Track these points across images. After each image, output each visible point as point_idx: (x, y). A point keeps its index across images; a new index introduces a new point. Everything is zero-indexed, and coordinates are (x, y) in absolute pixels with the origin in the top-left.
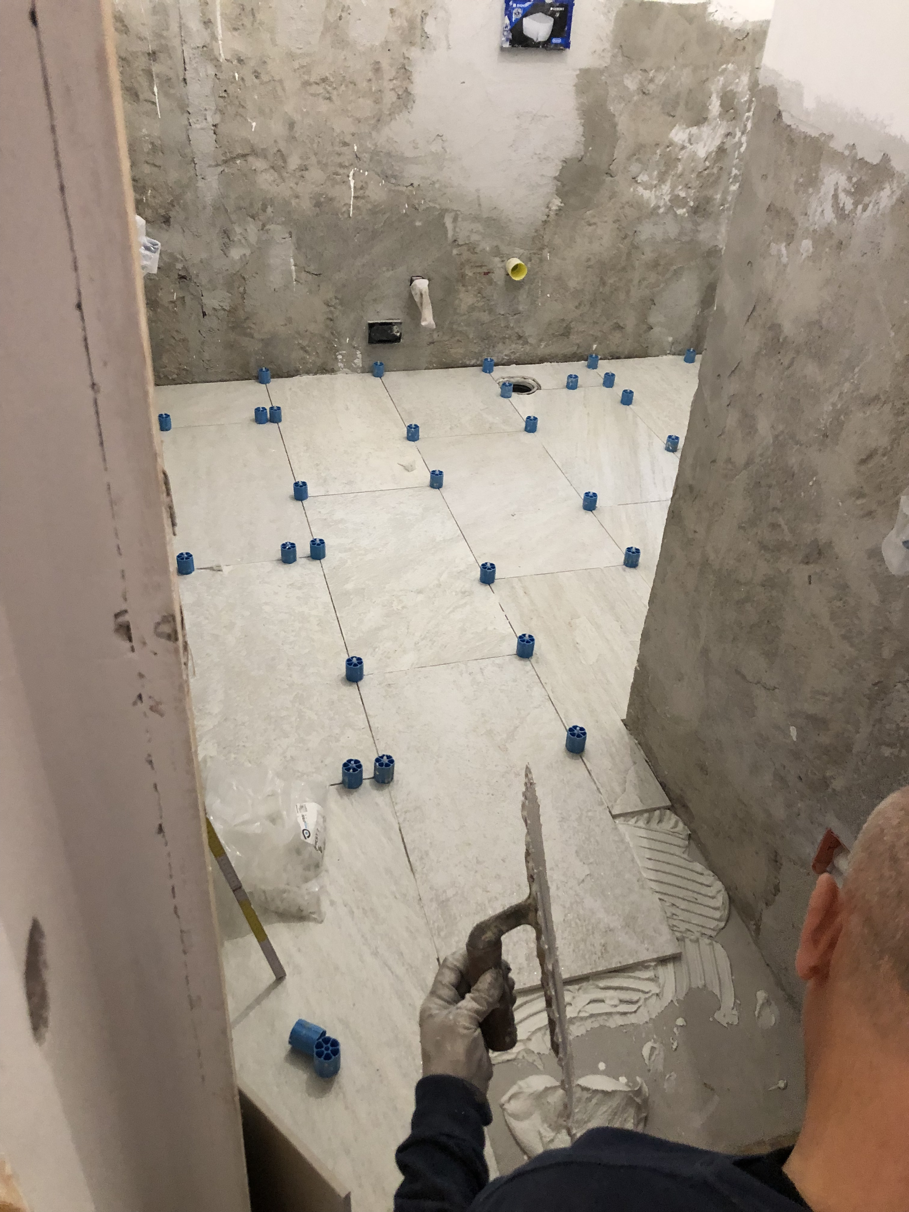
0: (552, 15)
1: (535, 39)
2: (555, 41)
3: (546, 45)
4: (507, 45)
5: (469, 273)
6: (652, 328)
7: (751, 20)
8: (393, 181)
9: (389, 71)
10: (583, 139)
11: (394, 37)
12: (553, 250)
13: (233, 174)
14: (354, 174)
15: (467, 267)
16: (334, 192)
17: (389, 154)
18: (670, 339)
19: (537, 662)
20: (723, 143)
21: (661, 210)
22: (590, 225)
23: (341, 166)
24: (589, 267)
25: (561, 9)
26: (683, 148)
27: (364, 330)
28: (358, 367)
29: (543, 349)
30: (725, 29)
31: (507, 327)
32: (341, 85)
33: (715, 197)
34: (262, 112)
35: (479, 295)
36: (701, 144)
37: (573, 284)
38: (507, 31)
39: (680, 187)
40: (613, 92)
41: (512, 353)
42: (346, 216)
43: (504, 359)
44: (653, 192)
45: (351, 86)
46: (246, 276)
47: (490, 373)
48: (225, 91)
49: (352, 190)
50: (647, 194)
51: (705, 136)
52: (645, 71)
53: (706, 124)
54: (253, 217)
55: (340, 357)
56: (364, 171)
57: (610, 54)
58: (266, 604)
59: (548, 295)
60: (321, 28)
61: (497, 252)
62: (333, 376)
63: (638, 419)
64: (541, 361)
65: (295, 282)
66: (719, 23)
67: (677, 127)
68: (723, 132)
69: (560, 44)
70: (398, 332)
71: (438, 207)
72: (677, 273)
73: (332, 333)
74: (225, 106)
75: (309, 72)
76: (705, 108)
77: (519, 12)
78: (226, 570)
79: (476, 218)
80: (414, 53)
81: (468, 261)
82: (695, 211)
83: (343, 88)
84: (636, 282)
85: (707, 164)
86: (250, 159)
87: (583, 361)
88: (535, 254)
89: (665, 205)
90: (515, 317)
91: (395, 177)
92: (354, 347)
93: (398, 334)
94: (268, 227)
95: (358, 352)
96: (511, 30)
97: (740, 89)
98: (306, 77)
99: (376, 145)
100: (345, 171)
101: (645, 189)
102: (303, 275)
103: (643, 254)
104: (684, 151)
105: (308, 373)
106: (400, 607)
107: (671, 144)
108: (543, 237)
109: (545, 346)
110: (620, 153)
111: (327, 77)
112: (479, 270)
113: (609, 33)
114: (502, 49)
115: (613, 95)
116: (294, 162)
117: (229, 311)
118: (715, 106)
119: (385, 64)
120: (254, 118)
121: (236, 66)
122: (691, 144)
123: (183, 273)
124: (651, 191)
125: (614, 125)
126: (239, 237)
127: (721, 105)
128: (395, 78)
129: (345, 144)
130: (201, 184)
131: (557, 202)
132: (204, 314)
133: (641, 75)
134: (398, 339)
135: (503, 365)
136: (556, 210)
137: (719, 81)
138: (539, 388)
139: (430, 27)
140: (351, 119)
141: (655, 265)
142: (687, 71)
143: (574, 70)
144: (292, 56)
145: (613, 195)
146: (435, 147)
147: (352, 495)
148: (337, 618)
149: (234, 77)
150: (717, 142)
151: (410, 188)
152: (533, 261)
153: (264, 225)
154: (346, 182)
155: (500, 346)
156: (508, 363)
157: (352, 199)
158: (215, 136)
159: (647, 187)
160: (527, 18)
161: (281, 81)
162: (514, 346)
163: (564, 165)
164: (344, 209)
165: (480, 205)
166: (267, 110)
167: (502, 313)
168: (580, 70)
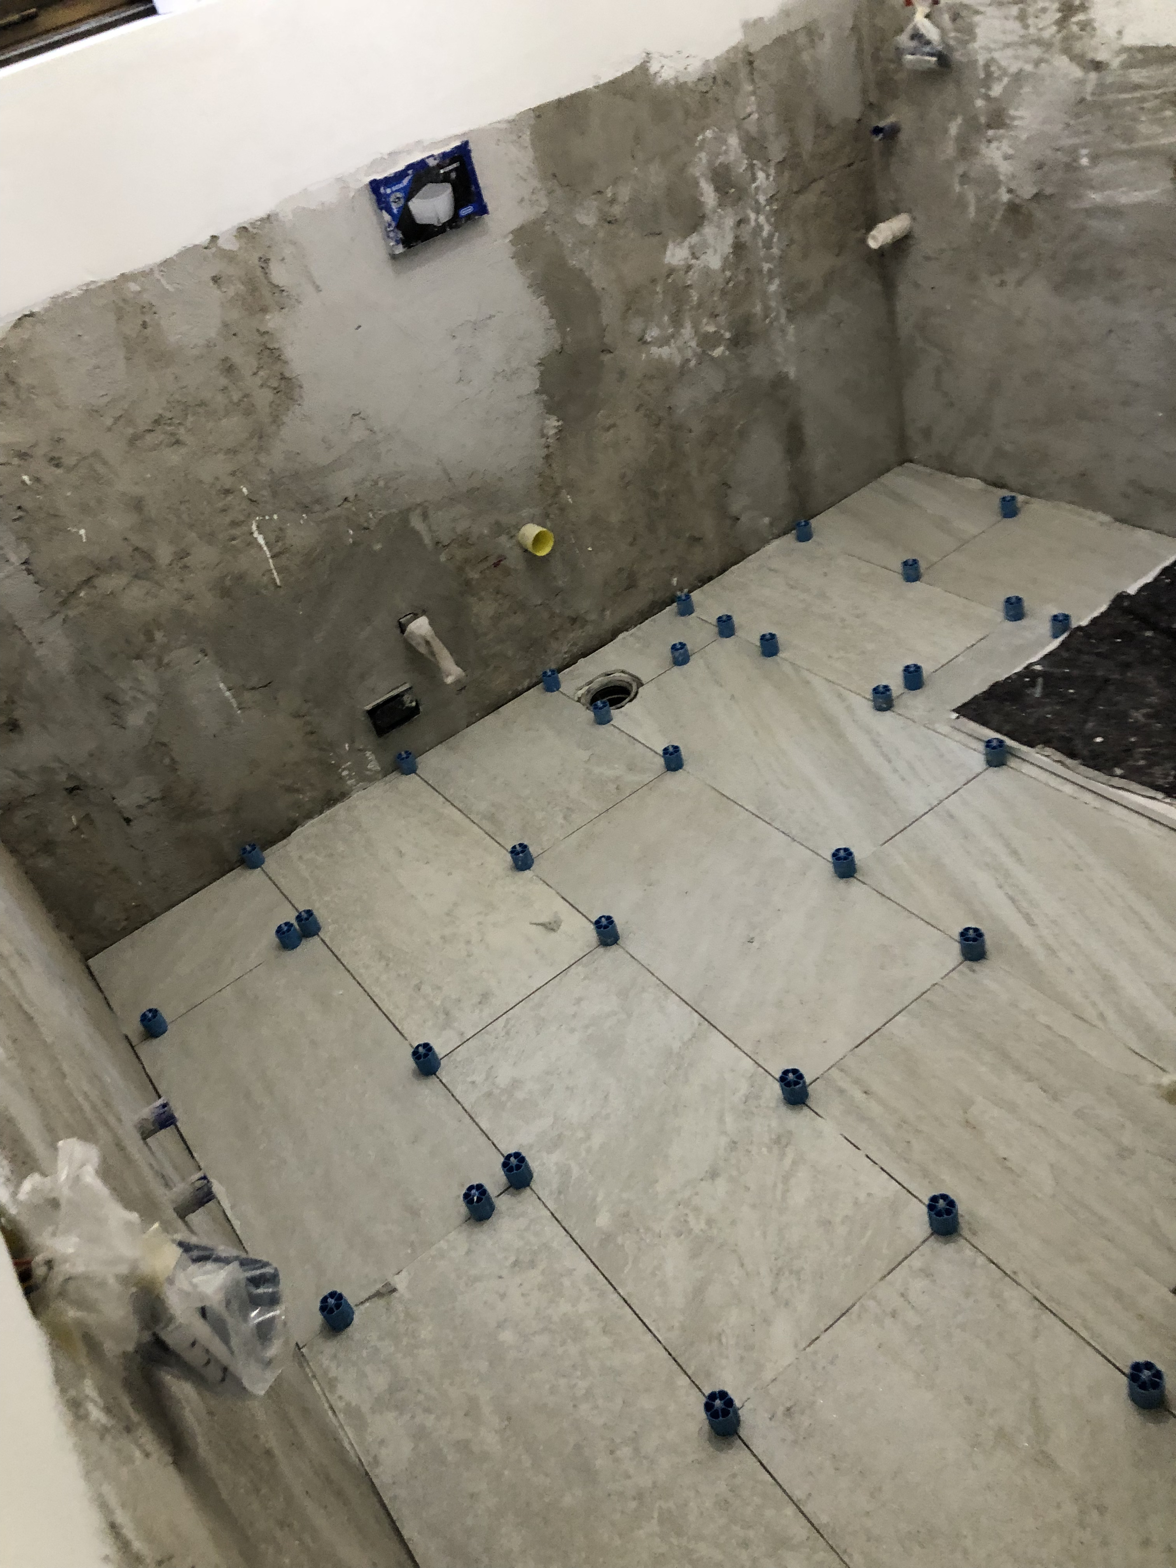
0: (446, 178)
1: (436, 224)
2: (464, 212)
3: (454, 223)
4: (400, 249)
5: (474, 575)
6: (738, 519)
7: (711, 57)
8: (317, 508)
9: (245, 361)
10: (553, 321)
11: (234, 315)
12: (571, 486)
13: (82, 614)
14: (258, 527)
15: (467, 569)
16: (243, 563)
17: (296, 476)
18: (766, 520)
19: (974, 1234)
20: (736, 237)
21: (693, 363)
22: (608, 429)
23: (234, 524)
24: (628, 484)
25: (455, 165)
26: (689, 268)
27: (364, 722)
28: (377, 772)
29: (610, 619)
30: (681, 87)
31: (552, 615)
32: (186, 415)
33: (753, 311)
34: (85, 509)
35: (499, 596)
36: (710, 251)
37: (615, 518)
38: (392, 231)
39: (705, 321)
40: (568, 240)
41: (571, 645)
42: (272, 588)
43: (565, 658)
44: (673, 345)
45: (201, 410)
46: (165, 740)
47: (558, 689)
48: (19, 508)
49: (265, 548)
50: (664, 352)
51: (711, 241)
52: (600, 192)
53: (706, 223)
54: (138, 657)
55: (345, 773)
56: (271, 516)
57: (543, 193)
58: (500, 1326)
59: (590, 549)
60: (121, 354)
61: (499, 529)
62: (347, 802)
63: (805, 673)
64: (614, 635)
65: (239, 712)
66: (673, 83)
67: (671, 246)
68: (732, 224)
69: (474, 213)
70: (411, 702)
71: (394, 510)
72: (743, 434)
73: (321, 749)
74: (29, 529)
75: (131, 422)
76: (697, 203)
77: (398, 198)
78: (401, 1282)
79: (453, 500)
80: (273, 321)
81: (467, 561)
82: (735, 343)
83: (190, 418)
84: (694, 473)
85: (728, 274)
86: (97, 582)
87: (668, 608)
88: (550, 505)
89: (695, 354)
90: (559, 597)
91: (318, 501)
92: (360, 750)
93: (414, 704)
94: (166, 661)
95: (368, 754)
96: (398, 227)
97: (732, 157)
98: (130, 431)
99: (271, 471)
100: (245, 528)
101: (661, 346)
102: (247, 695)
103: (690, 431)
104: (691, 273)
105: (310, 816)
106: (703, 1225)
107: (671, 271)
108: (552, 478)
109: (612, 614)
110: (609, 315)
111: (161, 415)
112: (485, 565)
113: (532, 165)
114: (394, 257)
115: (570, 245)
116: (164, 553)
117: (163, 798)
118: (709, 195)
119: (237, 357)
120: (79, 524)
121: (19, 466)
122: (697, 259)
123: (71, 785)
124: (669, 346)
125: (588, 283)
126: (131, 693)
127: (717, 189)
128: (260, 368)
129: (227, 492)
130: (40, 652)
131: (553, 422)
132: (128, 821)
133: (595, 200)
134: (415, 710)
135: (568, 666)
136: (556, 433)
137: (700, 159)
138: (640, 684)
139: (279, 274)
140: (221, 456)
141: (711, 437)
142: (654, 168)
143: (505, 237)
144: (97, 411)
145: (622, 374)
146: (358, 433)
147: (502, 1021)
148: (626, 1302)
149: (23, 482)
150: (730, 239)
151: (347, 505)
152: (552, 516)
153: (160, 663)
154: (254, 543)
155: (554, 645)
156: (572, 661)
157: (271, 561)
158: (31, 577)
159: (664, 341)
160: (414, 200)
161: (96, 454)
162: (571, 635)
163: (542, 368)
164: (265, 579)
165: (450, 479)
166: (92, 503)
167: (539, 603)
168: (512, 232)
